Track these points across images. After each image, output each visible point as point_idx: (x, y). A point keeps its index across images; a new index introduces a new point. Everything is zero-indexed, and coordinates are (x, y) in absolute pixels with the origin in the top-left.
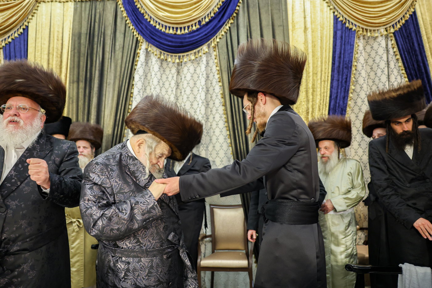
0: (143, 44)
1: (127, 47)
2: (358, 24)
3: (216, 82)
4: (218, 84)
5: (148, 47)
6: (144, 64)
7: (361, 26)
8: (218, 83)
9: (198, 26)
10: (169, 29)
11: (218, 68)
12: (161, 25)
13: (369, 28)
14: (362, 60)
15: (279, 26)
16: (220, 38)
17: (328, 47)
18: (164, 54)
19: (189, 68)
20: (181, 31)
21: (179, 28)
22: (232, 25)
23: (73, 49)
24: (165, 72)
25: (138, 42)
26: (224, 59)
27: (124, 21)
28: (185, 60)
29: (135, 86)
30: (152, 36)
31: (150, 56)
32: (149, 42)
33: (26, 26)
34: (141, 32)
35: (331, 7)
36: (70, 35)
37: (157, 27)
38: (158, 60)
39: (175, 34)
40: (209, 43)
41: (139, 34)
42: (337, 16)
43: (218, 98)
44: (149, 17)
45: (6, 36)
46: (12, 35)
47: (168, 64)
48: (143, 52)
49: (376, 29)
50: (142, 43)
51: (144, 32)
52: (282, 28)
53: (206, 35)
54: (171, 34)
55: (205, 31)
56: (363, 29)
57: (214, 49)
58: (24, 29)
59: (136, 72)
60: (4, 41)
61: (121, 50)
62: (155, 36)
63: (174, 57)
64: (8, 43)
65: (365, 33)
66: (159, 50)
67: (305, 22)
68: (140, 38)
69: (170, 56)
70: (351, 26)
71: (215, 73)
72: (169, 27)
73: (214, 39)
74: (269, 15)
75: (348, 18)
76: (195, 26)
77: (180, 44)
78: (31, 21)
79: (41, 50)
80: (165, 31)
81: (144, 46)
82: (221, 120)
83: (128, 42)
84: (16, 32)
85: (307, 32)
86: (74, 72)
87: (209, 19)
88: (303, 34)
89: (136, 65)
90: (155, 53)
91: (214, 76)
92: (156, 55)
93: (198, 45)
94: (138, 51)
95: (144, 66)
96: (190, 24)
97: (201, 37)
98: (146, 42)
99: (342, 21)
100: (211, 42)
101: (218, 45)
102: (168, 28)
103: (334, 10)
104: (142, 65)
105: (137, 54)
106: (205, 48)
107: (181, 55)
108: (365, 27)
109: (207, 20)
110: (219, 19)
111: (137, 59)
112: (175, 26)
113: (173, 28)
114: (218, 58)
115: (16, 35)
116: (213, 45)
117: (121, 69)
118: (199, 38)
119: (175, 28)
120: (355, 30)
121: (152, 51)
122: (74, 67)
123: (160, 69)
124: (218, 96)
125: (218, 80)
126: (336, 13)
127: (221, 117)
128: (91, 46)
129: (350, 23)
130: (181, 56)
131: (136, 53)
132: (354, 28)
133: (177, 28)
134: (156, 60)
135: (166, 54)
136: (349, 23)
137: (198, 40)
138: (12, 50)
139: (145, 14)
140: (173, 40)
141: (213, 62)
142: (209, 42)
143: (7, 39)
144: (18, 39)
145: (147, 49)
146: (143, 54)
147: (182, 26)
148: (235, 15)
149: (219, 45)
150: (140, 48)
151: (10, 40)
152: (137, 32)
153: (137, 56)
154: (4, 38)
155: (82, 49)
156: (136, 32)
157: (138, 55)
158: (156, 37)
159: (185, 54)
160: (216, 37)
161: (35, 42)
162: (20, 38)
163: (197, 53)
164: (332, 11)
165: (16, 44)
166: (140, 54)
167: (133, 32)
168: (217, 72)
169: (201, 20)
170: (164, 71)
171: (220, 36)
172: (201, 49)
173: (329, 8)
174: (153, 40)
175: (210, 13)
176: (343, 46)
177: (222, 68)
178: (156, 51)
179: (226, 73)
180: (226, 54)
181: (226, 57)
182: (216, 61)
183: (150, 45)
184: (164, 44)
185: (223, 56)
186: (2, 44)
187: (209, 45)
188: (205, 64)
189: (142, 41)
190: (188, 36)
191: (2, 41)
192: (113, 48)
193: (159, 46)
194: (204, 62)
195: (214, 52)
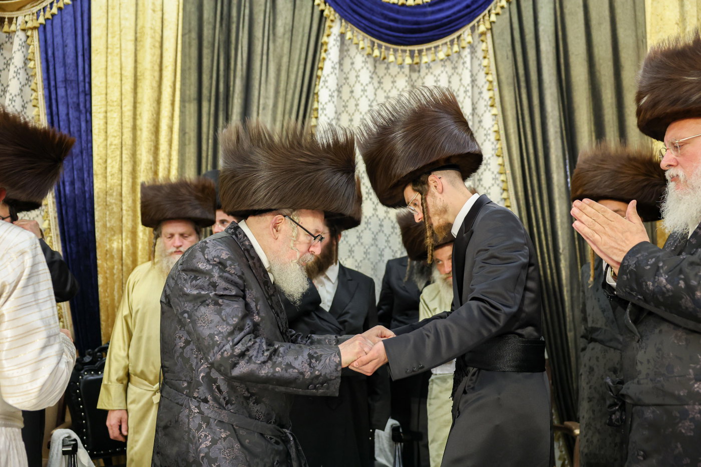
0: (333, 24)
1: (301, 30)
3: (486, 106)
4: (489, 111)
5: (347, 32)
6: (337, 66)
8: (489, 108)
11: (491, 78)
16: (497, 14)
18: (380, 46)
23: (186, 31)
24: (382, 86)
25: (324, 19)
26: (507, 58)
28: (425, 59)
29: (320, 112)
30: (355, 7)
31: (348, 50)
32: (349, 20)
38: (367, 59)
39: (403, 5)
40: (474, 26)
41: (325, 3)
43: (489, 140)
45: (47, 2)
47: (387, 68)
48: (336, 40)
50: (332, 21)
53: (468, 7)
54: (395, 4)
57: (483, 38)
59: (321, 84)
60: (42, 13)
61: (288, 35)
62: (360, 7)
63: (399, 54)
64: (50, 17)
66: (370, 38)
68: (329, 11)
69: (391, 52)
71: (483, 86)
73: (485, 15)
77: (415, 27)
79: (121, 31)
81: (336, 27)
82: (495, 185)
83: (302, 19)
86: (190, 79)
89: (322, 69)
90: (361, 46)
91: (480, 93)
92: (363, 48)
93: (451, 29)
94: (324, 39)
95: (337, 71)
97: (459, 11)
98: (341, 20)
100: (478, 22)
101: (491, 29)
104: (334, 68)
105: (322, 44)
106: (465, 33)
107: (416, 48)
111: (323, 55)
114: (491, 55)
116: (482, 28)
117: (288, 77)
118: (454, 14)
121: (355, 41)
122: (190, 68)
123: (371, 78)
124: (489, 135)
125: (490, 103)
127: (495, 179)
128: (224, 25)
130: (416, 52)
131: (320, 44)
134: (363, 59)
135: (383, 47)
137: (453, 17)
138: (57, 31)
140: (399, 17)
141: (480, 65)
142: (475, 22)
143: (48, 9)
144: (70, 9)
145: (342, 35)
146: (336, 46)
149: (494, 29)
150: (327, 32)
151: (55, 10)
153: (321, 49)
154: (40, 7)
155: (207, 32)
157: (324, 48)
158: (363, 9)
159: (424, 47)
160: (489, 11)
161: (106, 15)
162: (73, 5)
163: (449, 45)
165: (64, 19)
166: (330, 45)
168: (488, 86)
170: (380, 82)
171: (499, 10)
172: (459, 37)
174: (356, 16)
177: (503, 77)
178: (363, 40)
179: (512, 88)
180: (510, 48)
181: (510, 54)
182: (485, 62)
183: (350, 26)
184: (381, 25)
185: (505, 52)
186: (37, 19)
187: (473, 29)
188: (469, 68)
189: (332, 17)
190: (429, 9)
191: (38, 13)
192: (271, 32)
193: (369, 29)
194: (468, 64)
195: (481, 42)
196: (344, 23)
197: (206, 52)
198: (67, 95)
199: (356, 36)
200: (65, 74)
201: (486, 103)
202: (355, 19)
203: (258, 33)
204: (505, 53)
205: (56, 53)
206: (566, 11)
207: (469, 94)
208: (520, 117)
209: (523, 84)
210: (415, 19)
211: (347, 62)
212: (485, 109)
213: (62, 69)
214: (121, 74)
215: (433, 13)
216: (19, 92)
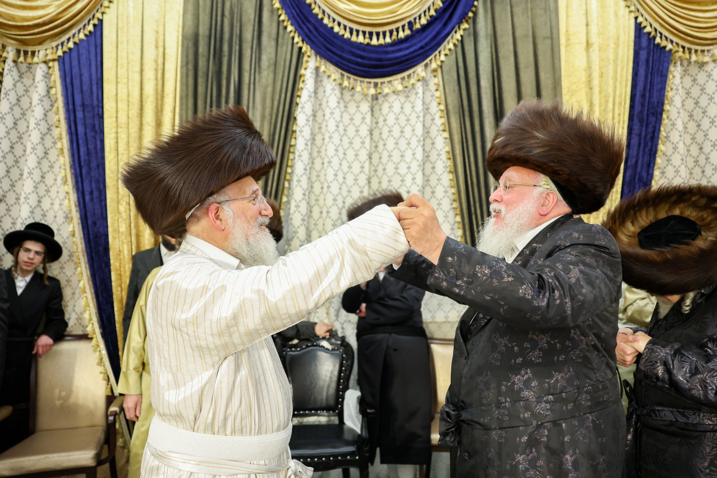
0: (309, 59)
1: (282, 63)
2: (675, 39)
3: (438, 131)
5: (321, 66)
6: (313, 95)
7: (681, 43)
8: (441, 132)
9: (408, 32)
10: (358, 35)
11: (442, 107)
12: (342, 26)
13: (694, 47)
14: (678, 101)
15: (545, 38)
17: (624, 78)
18: (349, 78)
19: (393, 105)
20: (378, 39)
21: (374, 34)
22: (466, 32)
23: (184, 64)
24: (347, 109)
25: (302, 55)
26: (454, 91)
27: (276, 17)
28: (386, 90)
29: (298, 133)
30: (328, 45)
31: (321, 81)
32: (323, 56)
33: (99, 19)
34: (307, 38)
35: (632, 8)
36: (178, 37)
37: (336, 29)
38: (337, 88)
39: (368, 44)
40: (427, 63)
41: (303, 41)
42: (640, 23)
43: (441, 159)
44: (321, 11)
45: (65, 38)
46: (74, 36)
47: (354, 96)
48: (312, 73)
49: (706, 48)
50: (309, 56)
51: (313, 38)
52: (549, 41)
53: (422, 48)
54: (361, 43)
55: (420, 41)
56: (683, 47)
57: (435, 74)
58: (95, 25)
59: (299, 109)
60: (60, 47)
61: (272, 68)
62: (332, 45)
63: (366, 85)
64: (67, 50)
65: (687, 56)
66: (340, 71)
67: (587, 34)
68: (306, 48)
69: (359, 83)
70: (664, 43)
71: (435, 114)
72: (358, 31)
74: (528, 17)
75: (659, 29)
76: (403, 31)
77: (378, 63)
78: (107, 10)
79: (128, 63)
80: (349, 36)
81: (312, 62)
82: (446, 197)
83: (284, 55)
84: (82, 31)
85: (591, 50)
86: (187, 104)
87: (428, 20)
88: (584, 54)
89: (299, 96)
90: (332, 77)
91: (433, 120)
92: (334, 79)
93: (407, 66)
94: (302, 71)
95: (312, 99)
96: (394, 27)
97: (415, 51)
98: (316, 56)
99: (649, 33)
100: (431, 61)
101: (441, 67)
102: (355, 33)
103: (637, 14)
104: (310, 96)
105: (301, 76)
106: (419, 69)
107: (379, 80)
108: (687, 45)
109: (424, 21)
110: (444, 21)
111: (301, 85)
112: (368, 29)
113: (364, 33)
114: (441, 88)
115: (82, 36)
116: (434, 65)
117: (273, 103)
118: (411, 53)
119: (367, 33)
120: (671, 50)
121: (328, 73)
122: (187, 95)
123: (339, 103)
124: (441, 155)
125: (441, 128)
126: (640, 19)
127: (446, 192)
128: (217, 58)
129: (664, 38)
131: (298, 76)
132: (669, 46)
133: (371, 34)
134: (333, 88)
135: (352, 79)
136: (661, 38)
137: (410, 56)
138: (75, 63)
139: (313, 6)
140: (365, 54)
141: (432, 96)
142: (427, 60)
143: (65, 44)
144: (85, 44)
145: (317, 69)
146: (311, 78)
147: (381, 30)
148: (471, 14)
149: (443, 67)
150: (304, 65)
151: (71, 45)
152: (301, 38)
153: (300, 80)
154: (59, 42)
155: (202, 63)
156: (299, 37)
157: (302, 79)
158: (336, 48)
159: (386, 80)
160: (440, 52)
161: (115, 49)
162: (88, 41)
163: (406, 79)
164: (633, 15)
165: (80, 52)
166: (306, 77)
167: (293, 38)
168: (439, 114)
169: (413, 21)
170: (345, 107)
171: (447, 52)
172: (414, 72)
173: (627, 10)
174: (329, 53)
175: (429, 9)
176: (649, 76)
177: (450, 107)
178: (334, 72)
179: (458, 116)
180: (456, 83)
181: (457, 88)
182: (438, 94)
183: (323, 61)
184: (350, 61)
185: (452, 86)
186: (56, 53)
187: (426, 66)
188: (421, 98)
189: (308, 53)
190: (391, 49)
191: (57, 47)
192: (257, 65)
193: (340, 64)
194: (420, 95)
195: (433, 77)
196: (318, 58)
197: (201, 81)
198: (84, 117)
199: (329, 70)
200: (83, 99)
201: (438, 128)
202: (328, 55)
203: (246, 66)
204: (452, 88)
205: (75, 81)
206: (501, 55)
207: (421, 119)
208: (464, 141)
209: (467, 113)
210: (378, 56)
211: (321, 90)
212: (437, 133)
213: (80, 95)
214: (128, 101)
215: (393, 52)
216: (44, 117)
